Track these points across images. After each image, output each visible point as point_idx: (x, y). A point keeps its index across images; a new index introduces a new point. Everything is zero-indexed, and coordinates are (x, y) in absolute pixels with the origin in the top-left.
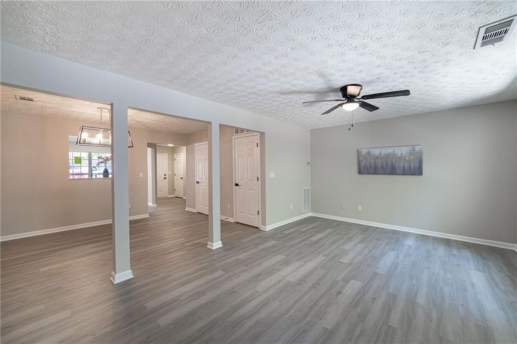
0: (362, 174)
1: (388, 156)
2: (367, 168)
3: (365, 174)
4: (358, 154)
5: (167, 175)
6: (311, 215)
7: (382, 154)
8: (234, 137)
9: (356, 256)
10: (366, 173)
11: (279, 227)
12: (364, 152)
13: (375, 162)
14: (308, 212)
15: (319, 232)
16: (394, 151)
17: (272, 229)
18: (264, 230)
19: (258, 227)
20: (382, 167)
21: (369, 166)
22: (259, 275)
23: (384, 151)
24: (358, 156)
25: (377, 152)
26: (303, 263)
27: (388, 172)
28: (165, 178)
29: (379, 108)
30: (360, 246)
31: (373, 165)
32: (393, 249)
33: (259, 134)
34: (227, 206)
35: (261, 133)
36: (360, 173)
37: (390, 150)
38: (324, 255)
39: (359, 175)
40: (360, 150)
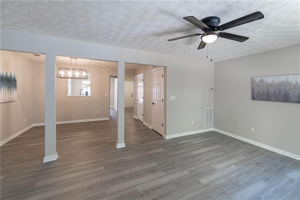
0: (255, 100)
1: (281, 84)
2: (260, 95)
3: (257, 100)
4: (252, 82)
5: (133, 94)
6: (213, 130)
7: (275, 82)
8: (153, 71)
9: (219, 178)
10: (259, 99)
11: (181, 137)
12: (258, 80)
13: (268, 90)
14: (211, 127)
15: (206, 146)
16: (288, 79)
17: (171, 139)
18: (165, 138)
19: (162, 135)
20: (275, 93)
21: (261, 93)
22: (123, 177)
23: (277, 80)
24: (252, 84)
25: (269, 80)
26: (165, 174)
27: (281, 100)
28: (132, 96)
29: (248, 38)
30: (234, 167)
31: (266, 92)
32: (267, 179)
33: (163, 68)
34: (149, 117)
35: (164, 67)
36: (253, 99)
37: (283, 79)
38: (189, 171)
39: (252, 100)
40: (253, 78)
